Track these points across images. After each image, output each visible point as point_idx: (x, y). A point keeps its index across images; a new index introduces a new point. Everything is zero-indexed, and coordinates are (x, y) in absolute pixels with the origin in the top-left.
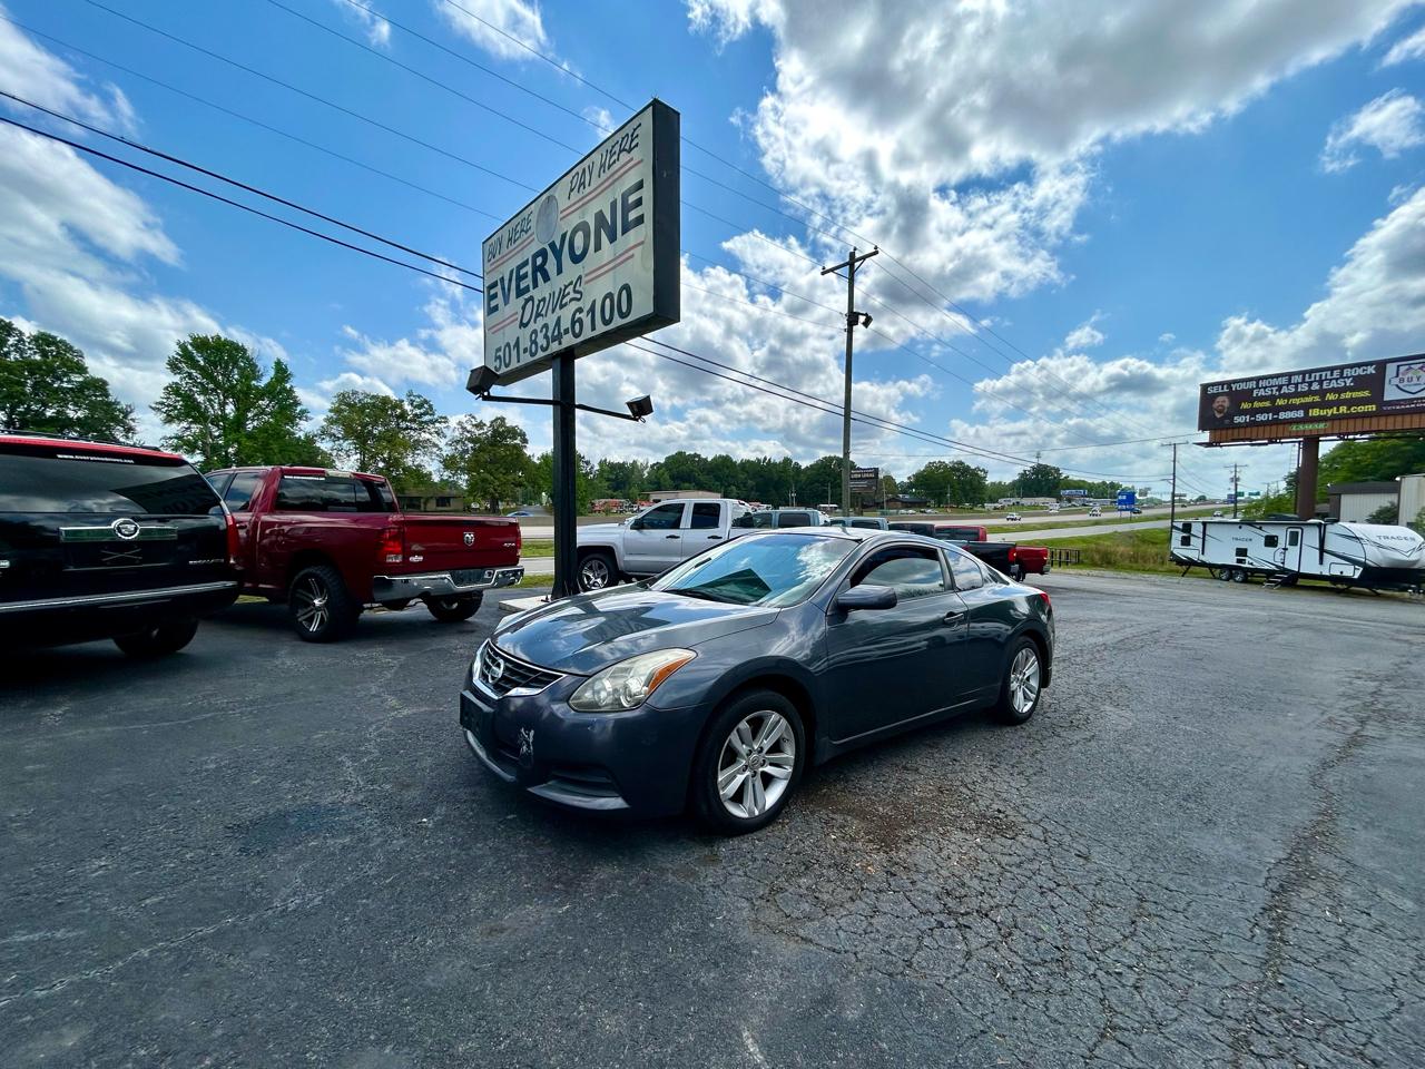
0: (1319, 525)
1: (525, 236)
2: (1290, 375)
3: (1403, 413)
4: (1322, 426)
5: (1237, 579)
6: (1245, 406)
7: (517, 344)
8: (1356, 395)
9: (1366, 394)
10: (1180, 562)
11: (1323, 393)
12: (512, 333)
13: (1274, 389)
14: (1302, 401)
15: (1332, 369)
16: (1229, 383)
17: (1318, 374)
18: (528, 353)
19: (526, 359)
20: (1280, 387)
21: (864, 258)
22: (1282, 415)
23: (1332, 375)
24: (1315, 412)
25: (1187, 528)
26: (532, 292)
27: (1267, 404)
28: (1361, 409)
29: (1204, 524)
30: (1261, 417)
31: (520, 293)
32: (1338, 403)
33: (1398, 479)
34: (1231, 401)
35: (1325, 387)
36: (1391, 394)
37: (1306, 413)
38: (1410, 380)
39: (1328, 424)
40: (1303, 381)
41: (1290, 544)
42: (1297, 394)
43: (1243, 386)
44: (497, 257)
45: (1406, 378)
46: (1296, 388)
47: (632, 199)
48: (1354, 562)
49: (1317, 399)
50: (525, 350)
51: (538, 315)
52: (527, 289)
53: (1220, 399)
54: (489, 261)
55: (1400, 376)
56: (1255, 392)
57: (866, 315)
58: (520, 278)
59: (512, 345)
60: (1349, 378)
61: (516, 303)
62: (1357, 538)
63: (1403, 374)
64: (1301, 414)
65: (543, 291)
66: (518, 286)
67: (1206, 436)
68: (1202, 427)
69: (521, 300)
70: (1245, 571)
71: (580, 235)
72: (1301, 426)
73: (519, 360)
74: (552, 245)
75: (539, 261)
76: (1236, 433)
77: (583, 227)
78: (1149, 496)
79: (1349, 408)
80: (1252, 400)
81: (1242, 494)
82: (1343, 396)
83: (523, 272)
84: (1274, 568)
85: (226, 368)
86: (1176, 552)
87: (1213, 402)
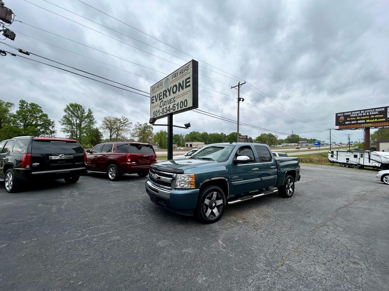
0: (368, 152)
1: (161, 87)
2: (360, 111)
4: (370, 124)
5: (346, 167)
6: (348, 119)
7: (159, 111)
8: (379, 116)
9: (382, 116)
10: (331, 162)
11: (370, 116)
12: (158, 108)
13: (356, 114)
14: (364, 118)
15: (372, 109)
16: (344, 113)
17: (368, 111)
18: (162, 113)
19: (161, 115)
20: (358, 114)
21: (242, 84)
22: (359, 122)
23: (372, 111)
24: (368, 121)
25: (332, 152)
27: (355, 119)
28: (381, 120)
29: (337, 151)
30: (353, 122)
31: (160, 99)
32: (374, 118)
34: (344, 118)
35: (370, 114)
37: (366, 121)
39: (372, 124)
40: (364, 113)
41: (361, 157)
42: (363, 116)
43: (347, 114)
44: (154, 91)
46: (362, 114)
47: (187, 81)
48: (379, 162)
49: (368, 117)
50: (161, 113)
51: (164, 105)
52: (162, 99)
53: (341, 117)
56: (351, 115)
57: (243, 98)
60: (377, 111)
62: (379, 156)
64: (364, 121)
65: (165, 99)
67: (338, 127)
68: (337, 125)
69: (160, 101)
70: (349, 164)
71: (175, 88)
72: (364, 125)
73: (159, 115)
74: (168, 89)
75: (165, 92)
76: (346, 126)
77: (176, 86)
78: (325, 143)
79: (377, 120)
80: (350, 118)
81: (352, 142)
82: (376, 116)
83: (160, 95)
84: (357, 163)
85: (77, 111)
86: (329, 159)
87: (339, 118)
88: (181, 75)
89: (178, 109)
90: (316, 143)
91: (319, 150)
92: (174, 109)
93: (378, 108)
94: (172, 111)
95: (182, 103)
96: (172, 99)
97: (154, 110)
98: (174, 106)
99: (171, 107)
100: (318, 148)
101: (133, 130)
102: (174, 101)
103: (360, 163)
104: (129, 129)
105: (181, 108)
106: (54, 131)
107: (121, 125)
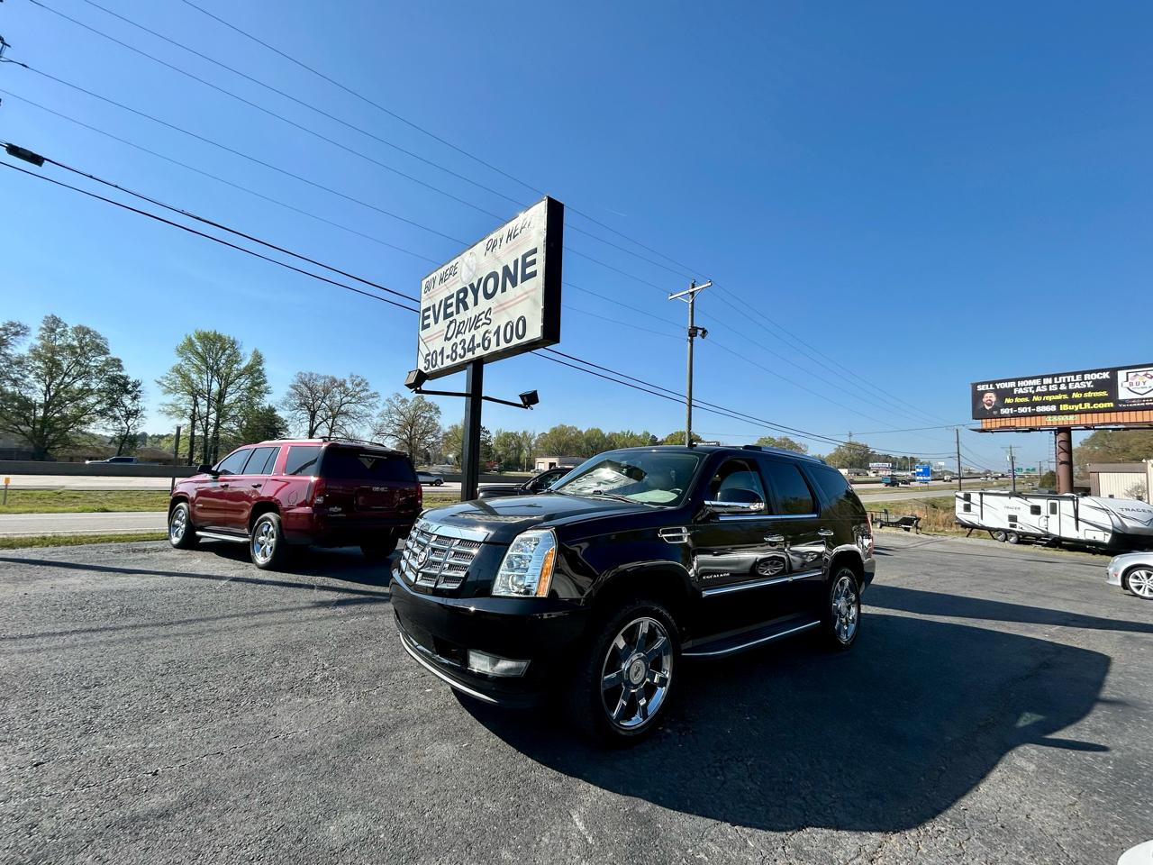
0: (1073, 498)
1: (453, 278)
2: (1042, 377)
3: (1136, 409)
4: (1071, 417)
5: (1012, 539)
6: (1008, 401)
7: (442, 352)
8: (1096, 394)
9: (1104, 394)
10: (964, 526)
11: (1069, 392)
12: (439, 344)
13: (1031, 388)
14: (1054, 398)
15: (1075, 374)
16: (994, 383)
17: (1064, 378)
18: (449, 360)
19: (448, 363)
21: (702, 289)
22: (1039, 409)
23: (1075, 378)
24: (1064, 407)
25: (967, 497)
26: (455, 316)
27: (1026, 400)
28: (1101, 405)
29: (981, 494)
30: (1022, 410)
31: (446, 316)
32: (1083, 401)
33: (1144, 461)
34: (997, 396)
35: (1070, 387)
36: (1123, 394)
37: (1058, 408)
38: (1138, 384)
39: (1077, 416)
40: (1053, 383)
41: (1051, 513)
42: (1049, 393)
43: (1005, 385)
44: (432, 291)
45: (1134, 382)
46: (1048, 388)
47: (529, 259)
48: (1104, 529)
49: (1065, 397)
50: (448, 357)
51: (459, 332)
52: (452, 314)
53: (988, 395)
55: (1130, 381)
56: (1015, 390)
57: (704, 329)
58: (448, 306)
59: (438, 353)
60: (1088, 381)
61: (443, 324)
62: (1104, 510)
63: (1132, 379)
64: (1053, 408)
65: (463, 316)
66: (445, 311)
67: (979, 424)
68: (975, 418)
69: (447, 321)
70: (1018, 534)
71: (491, 282)
72: (1055, 417)
73: (442, 364)
74: (472, 286)
75: (462, 295)
76: (1003, 422)
79: (1092, 405)
80: (1014, 396)
81: (1021, 470)
82: (1086, 395)
83: (449, 302)
84: (1040, 532)
85: (217, 354)
86: (959, 516)
87: (983, 397)
89: (498, 345)
90: (918, 470)
91: (928, 489)
92: (486, 345)
93: (1090, 372)
94: (479, 352)
95: (509, 326)
96: (483, 316)
97: (429, 348)
99: (478, 340)
101: (381, 415)
102: (488, 322)
103: (1050, 531)
104: (367, 411)
105: (507, 341)
106: (136, 411)
107: (345, 400)
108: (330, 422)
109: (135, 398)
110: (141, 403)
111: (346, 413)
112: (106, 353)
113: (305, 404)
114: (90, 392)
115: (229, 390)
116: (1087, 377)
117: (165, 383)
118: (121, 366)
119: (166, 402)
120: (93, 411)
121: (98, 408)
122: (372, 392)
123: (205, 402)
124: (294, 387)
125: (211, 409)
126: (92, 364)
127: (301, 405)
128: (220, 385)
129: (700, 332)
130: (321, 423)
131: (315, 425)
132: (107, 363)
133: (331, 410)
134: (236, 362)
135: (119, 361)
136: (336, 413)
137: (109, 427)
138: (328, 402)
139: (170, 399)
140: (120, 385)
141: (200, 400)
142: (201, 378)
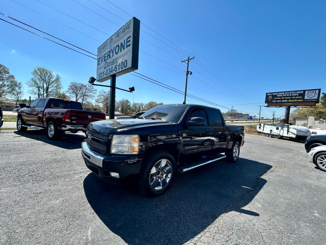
0: (288, 126)
1: (106, 47)
2: (285, 92)
4: (291, 104)
5: (270, 137)
6: (275, 98)
8: (299, 97)
9: (301, 97)
10: (258, 132)
11: (292, 96)
12: (103, 70)
13: (282, 95)
14: (287, 98)
15: (294, 91)
16: (272, 93)
17: (291, 92)
19: (105, 76)
22: (283, 101)
23: (294, 93)
24: (290, 101)
25: (260, 125)
26: (107, 61)
27: (280, 98)
28: (300, 101)
29: (264, 124)
30: (278, 101)
32: (295, 99)
33: (308, 117)
34: (272, 97)
36: (306, 97)
38: (310, 95)
40: (288, 94)
41: (281, 129)
43: (275, 94)
44: (100, 52)
45: (309, 94)
46: (286, 95)
47: (128, 40)
48: (294, 134)
49: (290, 98)
50: (105, 74)
51: (108, 66)
53: (270, 96)
54: (99, 53)
55: (308, 94)
56: (277, 95)
59: (102, 73)
60: (297, 93)
61: (104, 63)
62: (295, 129)
63: (309, 93)
64: (287, 101)
65: (109, 60)
66: (104, 59)
68: (266, 103)
69: (105, 62)
70: (272, 135)
71: (117, 48)
72: (287, 104)
73: (104, 77)
74: (112, 50)
75: (109, 53)
76: (273, 104)
77: (118, 46)
78: (256, 117)
79: (297, 100)
80: (277, 97)
81: (276, 118)
82: (296, 97)
83: (105, 56)
84: (278, 134)
85: (45, 75)
86: (257, 130)
87: (268, 97)
88: (123, 34)
89: (119, 70)
90: (249, 117)
91: (251, 123)
92: (116, 70)
93: (298, 91)
94: (114, 72)
95: (122, 63)
96: (115, 60)
97: (100, 72)
98: (116, 67)
99: (113, 68)
100: (250, 121)
101: (98, 96)
102: (116, 62)
103: (280, 134)
104: (94, 95)
105: (122, 69)
106: (20, 92)
107: (86, 91)
108: (82, 97)
109: (20, 88)
110: (22, 90)
111: (87, 95)
112: (8, 73)
113: (74, 92)
114: (5, 85)
115: (50, 87)
116: (297, 92)
117: (29, 84)
118: (14, 78)
119: (30, 90)
120: (6, 91)
121: (8, 90)
122: (95, 89)
123: (42, 90)
124: (70, 86)
125: (44, 92)
126: (4, 76)
127: (73, 92)
128: (47, 85)
129: (190, 73)
130: (79, 98)
131: (77, 99)
132: (9, 77)
133: (82, 94)
134: (51, 78)
135: (13, 76)
136: (84, 95)
137: (12, 97)
138: (81, 92)
139: (31, 89)
140: (14, 83)
141: (40, 89)
142: (40, 82)
